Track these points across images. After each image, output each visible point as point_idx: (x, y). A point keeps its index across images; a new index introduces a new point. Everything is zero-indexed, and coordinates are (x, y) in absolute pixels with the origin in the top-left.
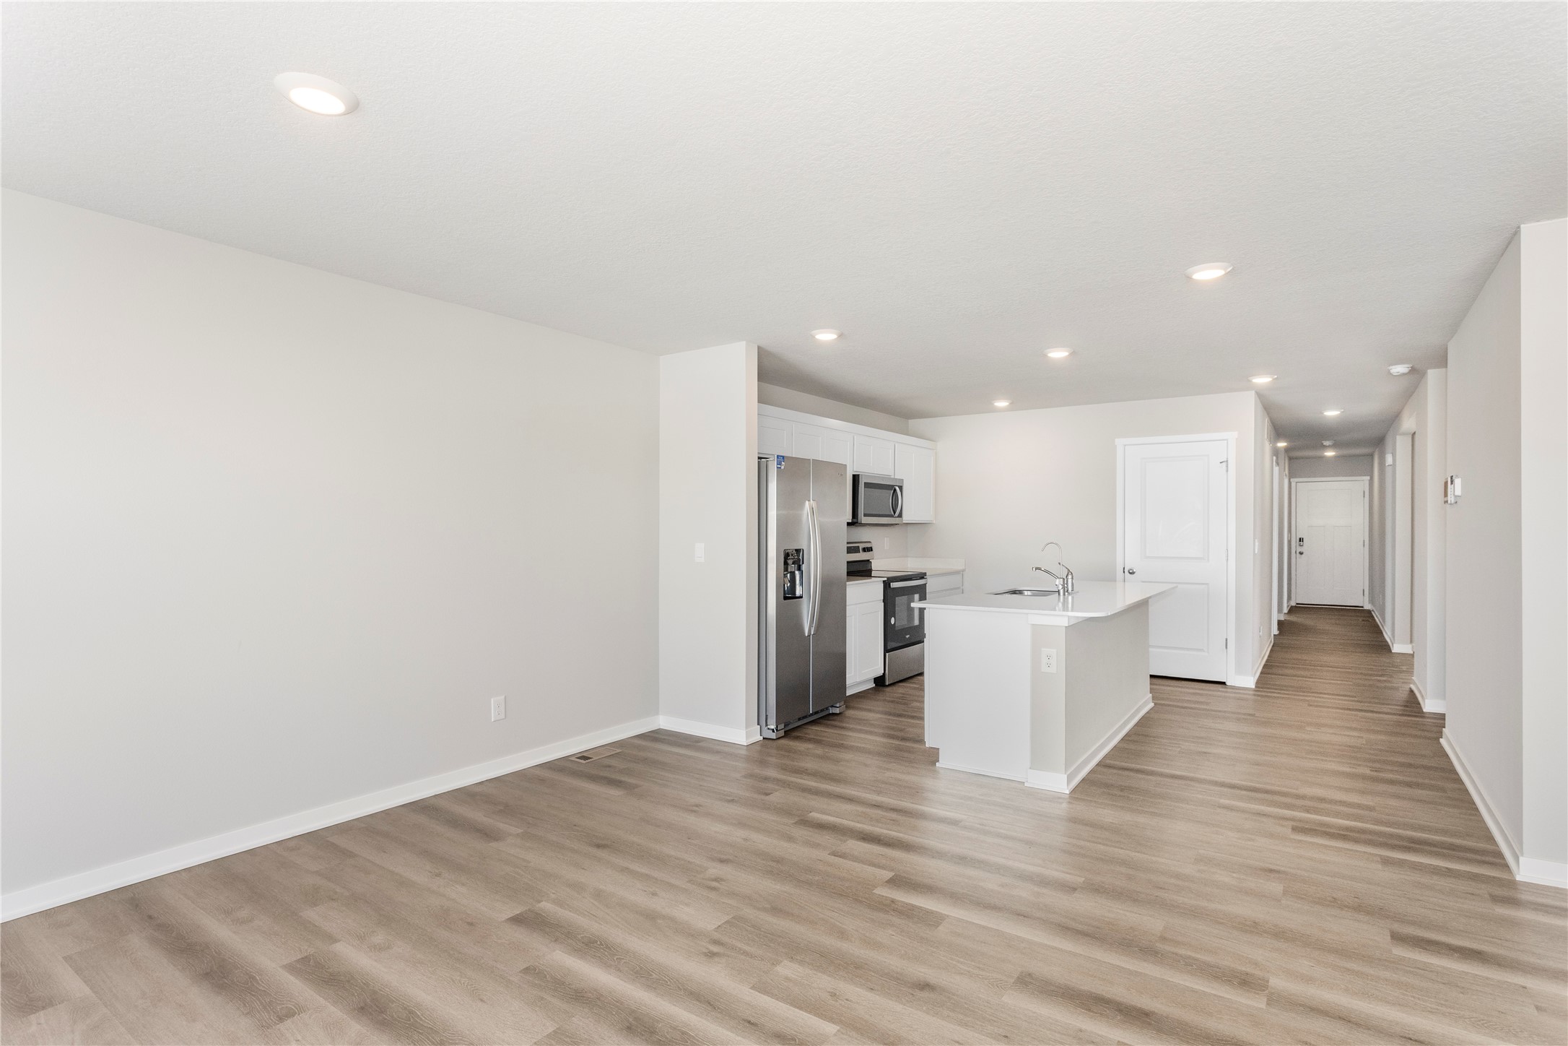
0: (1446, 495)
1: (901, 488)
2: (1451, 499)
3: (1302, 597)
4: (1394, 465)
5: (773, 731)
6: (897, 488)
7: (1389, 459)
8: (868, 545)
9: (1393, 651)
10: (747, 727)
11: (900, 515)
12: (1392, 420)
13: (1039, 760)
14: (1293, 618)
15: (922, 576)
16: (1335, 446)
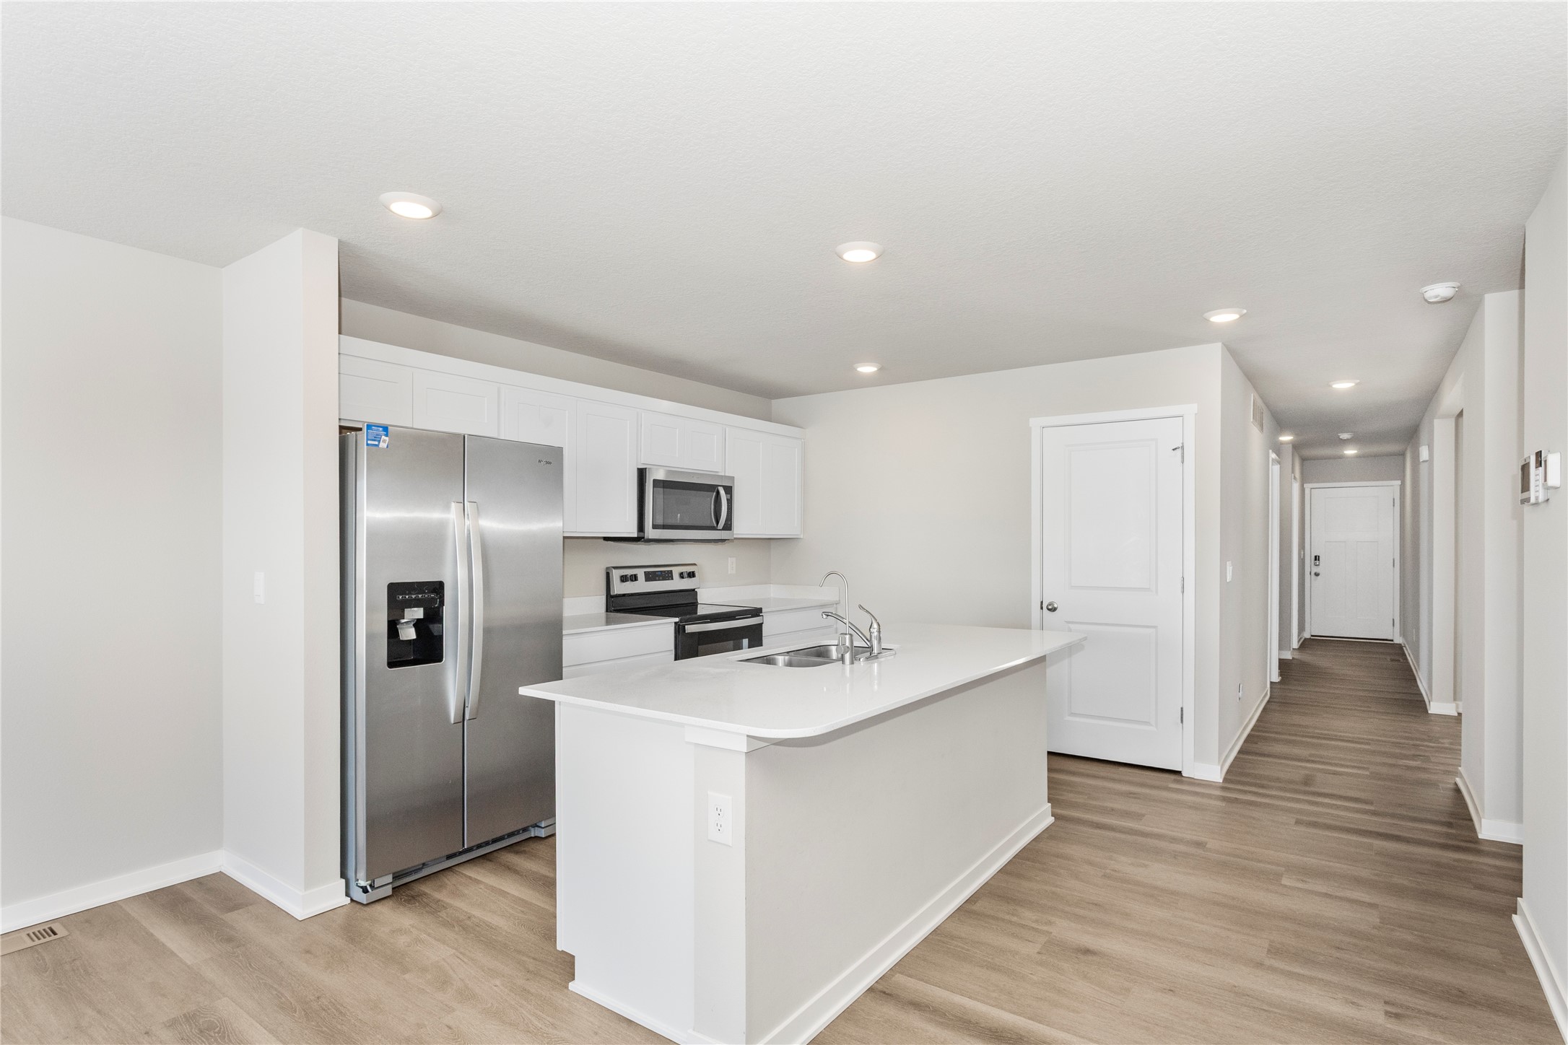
0: (1525, 487)
1: (729, 490)
2: (1536, 492)
3: (1320, 626)
4: (1430, 461)
5: (367, 889)
6: (722, 492)
7: (1424, 453)
8: (690, 569)
9: (1429, 712)
11: (728, 527)
12: (1428, 399)
14: (1306, 657)
15: (757, 612)
16: (1356, 440)
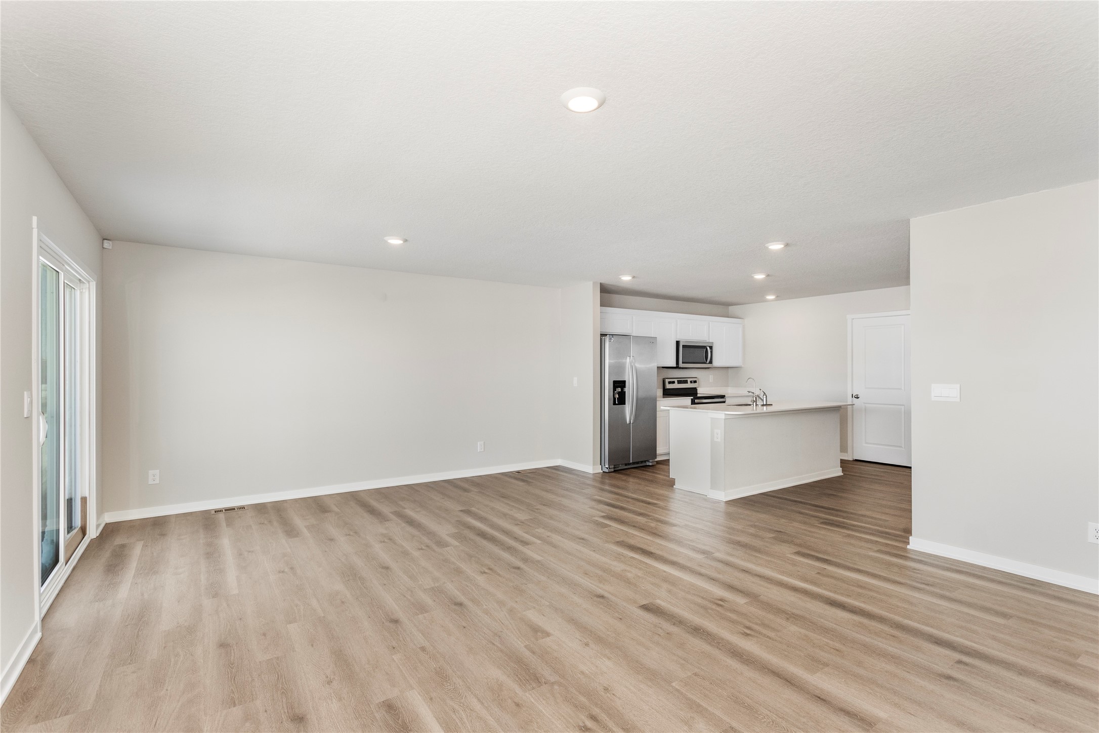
1: (711, 348)
5: (607, 468)
6: (708, 348)
8: (695, 379)
10: (594, 465)
11: (711, 362)
13: (714, 485)
15: (722, 397)
